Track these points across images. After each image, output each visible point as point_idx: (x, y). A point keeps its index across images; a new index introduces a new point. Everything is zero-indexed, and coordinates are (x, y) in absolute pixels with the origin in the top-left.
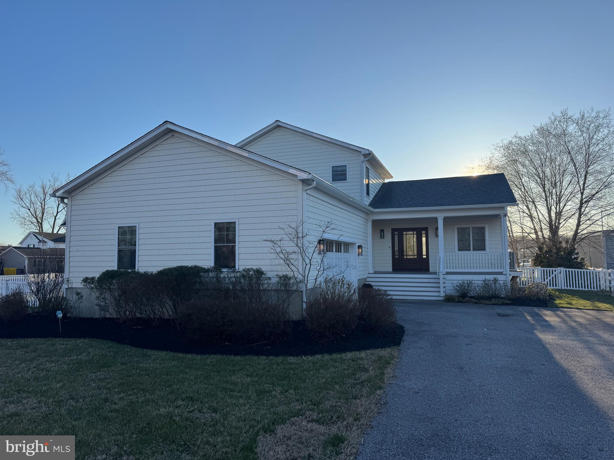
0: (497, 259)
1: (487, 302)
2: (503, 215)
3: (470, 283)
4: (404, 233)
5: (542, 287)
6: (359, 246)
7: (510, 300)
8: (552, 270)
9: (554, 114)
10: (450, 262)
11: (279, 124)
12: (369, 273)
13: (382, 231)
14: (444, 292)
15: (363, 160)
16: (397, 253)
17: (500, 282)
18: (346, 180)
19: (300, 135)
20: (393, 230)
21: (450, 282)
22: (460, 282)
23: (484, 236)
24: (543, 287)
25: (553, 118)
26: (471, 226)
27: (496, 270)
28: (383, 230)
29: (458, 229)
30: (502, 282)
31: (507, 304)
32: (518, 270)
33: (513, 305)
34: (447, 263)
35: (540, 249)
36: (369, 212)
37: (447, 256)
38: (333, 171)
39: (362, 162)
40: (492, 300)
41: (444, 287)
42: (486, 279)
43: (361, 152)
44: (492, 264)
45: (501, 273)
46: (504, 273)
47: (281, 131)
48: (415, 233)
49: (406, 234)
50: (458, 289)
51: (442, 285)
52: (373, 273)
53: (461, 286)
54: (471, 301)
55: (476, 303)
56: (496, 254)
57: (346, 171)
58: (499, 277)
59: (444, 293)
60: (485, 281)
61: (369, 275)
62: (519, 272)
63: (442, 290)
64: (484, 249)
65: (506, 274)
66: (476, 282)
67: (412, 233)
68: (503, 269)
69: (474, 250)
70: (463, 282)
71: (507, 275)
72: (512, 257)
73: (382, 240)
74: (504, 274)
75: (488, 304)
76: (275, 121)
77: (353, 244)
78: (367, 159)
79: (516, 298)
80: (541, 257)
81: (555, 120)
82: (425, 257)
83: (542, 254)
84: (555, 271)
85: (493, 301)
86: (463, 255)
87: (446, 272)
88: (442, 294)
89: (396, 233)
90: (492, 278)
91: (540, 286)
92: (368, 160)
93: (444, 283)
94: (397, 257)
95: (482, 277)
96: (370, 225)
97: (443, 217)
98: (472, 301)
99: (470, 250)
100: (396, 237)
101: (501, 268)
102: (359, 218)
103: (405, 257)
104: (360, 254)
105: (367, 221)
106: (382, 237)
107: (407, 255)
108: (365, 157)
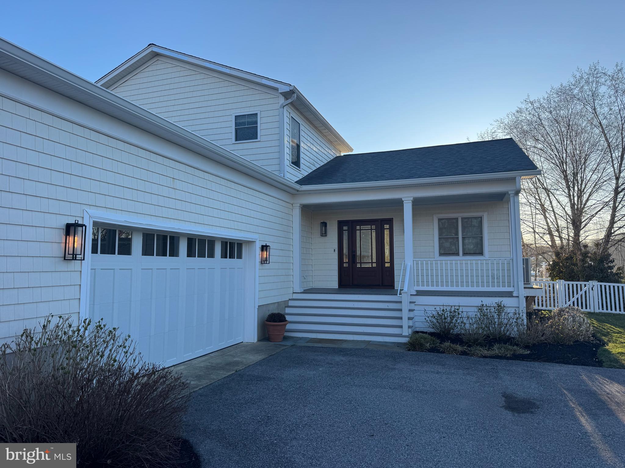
0: (503, 270)
1: (485, 352)
2: (513, 192)
3: (455, 313)
4: (358, 227)
5: (582, 319)
6: (263, 246)
7: (527, 347)
8: (581, 285)
9: (580, 69)
10: (422, 273)
11: (154, 49)
12: (294, 293)
13: (324, 224)
14: (409, 327)
15: (282, 104)
16: (346, 260)
17: (509, 310)
18: (257, 138)
19: (187, 66)
20: (341, 224)
21: (422, 308)
22: (438, 309)
23: (481, 232)
24: (584, 320)
25: (578, 75)
26: (460, 215)
27: (501, 289)
29: (440, 220)
30: (513, 310)
31: (522, 358)
32: (534, 286)
33: (534, 360)
34: (418, 276)
35: (557, 254)
36: (296, 192)
37: (417, 264)
38: (236, 124)
39: (280, 108)
40: (493, 346)
41: (409, 319)
42: (483, 305)
44: (493, 278)
45: (509, 294)
46: (514, 295)
47: (159, 62)
48: (374, 227)
49: (360, 230)
50: (435, 321)
51: (405, 314)
52: (300, 293)
53: (440, 317)
54: (454, 350)
55: (464, 353)
56: (500, 261)
57: (256, 123)
58: (506, 301)
59: (410, 330)
60: (481, 308)
61: (294, 295)
62: (538, 290)
63: (405, 323)
64: (481, 253)
65: (518, 297)
66: (465, 309)
67: (369, 227)
68: (513, 286)
69: (465, 254)
70: (443, 310)
71: (520, 297)
73: (324, 239)
75: (485, 357)
76: (149, 45)
77: (250, 243)
78: (290, 101)
79: (538, 343)
80: (559, 265)
81: (582, 78)
82: (387, 265)
83: (561, 262)
84: (585, 286)
85: (496, 350)
86: (449, 262)
87: (417, 291)
88: (406, 332)
89: (345, 228)
90: (494, 303)
91: (578, 318)
92: (291, 103)
93: (410, 310)
94: (345, 265)
95: (477, 301)
96: (297, 212)
97: (411, 198)
98: (456, 350)
99: (458, 254)
100: (345, 234)
101: (509, 286)
102: (276, 201)
103: (358, 266)
104: (264, 261)
105: (291, 206)
106: (324, 234)
107: (361, 263)
108: (287, 99)
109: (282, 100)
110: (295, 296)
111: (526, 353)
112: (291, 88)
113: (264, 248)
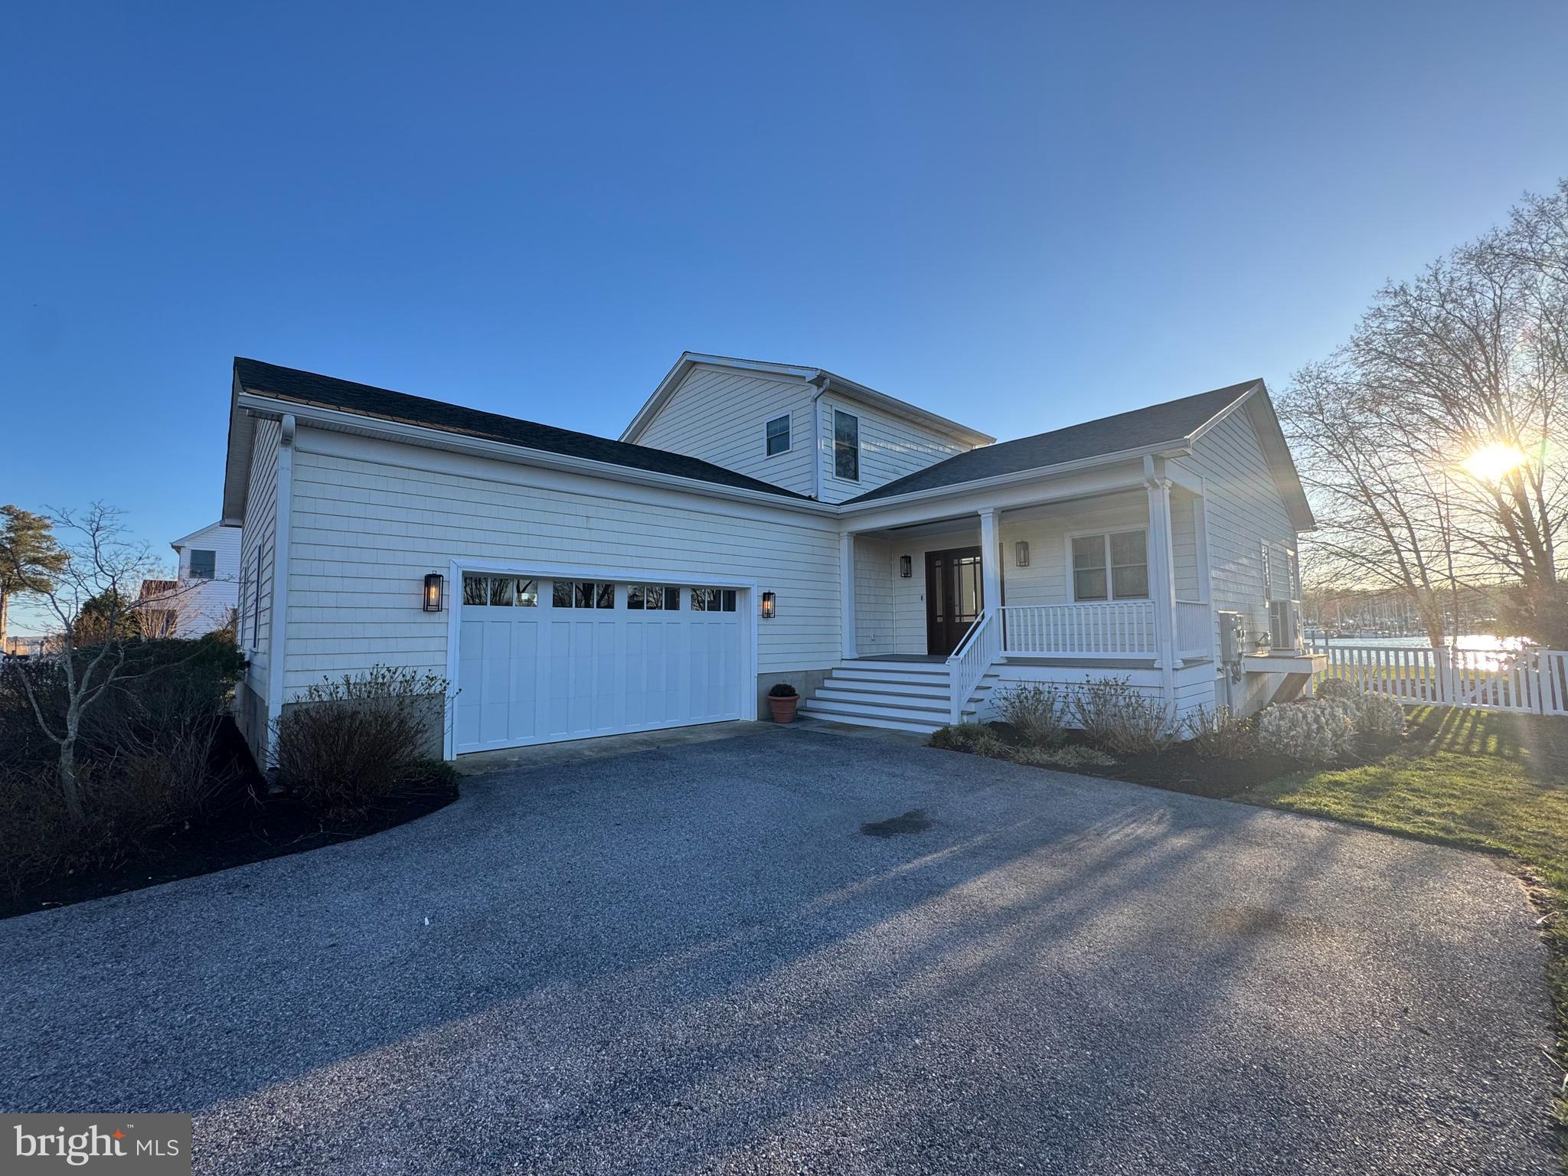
4: (956, 561)
6: (764, 595)
11: (688, 357)
12: (843, 660)
13: (907, 560)
14: (965, 713)
15: (813, 397)
16: (938, 612)
18: (788, 450)
20: (931, 558)
21: (1005, 685)
23: (1145, 558)
26: (1106, 532)
28: (910, 558)
29: (1075, 540)
38: (768, 434)
39: (812, 402)
42: (1103, 682)
43: (804, 377)
45: (1148, 665)
47: (694, 373)
49: (959, 566)
52: (858, 660)
57: (788, 427)
61: (843, 662)
63: (955, 707)
64: (1145, 594)
65: (1161, 669)
67: (970, 560)
68: (1157, 650)
69: (1117, 596)
71: (1165, 669)
72: (1279, 617)
73: (907, 581)
74: (1155, 666)
76: (684, 354)
77: (745, 590)
78: (821, 390)
87: (1006, 659)
89: (937, 563)
93: (981, 688)
94: (939, 620)
96: (845, 546)
97: (992, 510)
99: (1105, 598)
100: (939, 572)
103: (957, 620)
104: (767, 615)
105: (836, 537)
106: (907, 574)
107: (961, 616)
108: (819, 386)
109: (814, 391)
110: (844, 664)
111: (1108, 763)
112: (818, 373)
113: (767, 596)
